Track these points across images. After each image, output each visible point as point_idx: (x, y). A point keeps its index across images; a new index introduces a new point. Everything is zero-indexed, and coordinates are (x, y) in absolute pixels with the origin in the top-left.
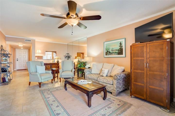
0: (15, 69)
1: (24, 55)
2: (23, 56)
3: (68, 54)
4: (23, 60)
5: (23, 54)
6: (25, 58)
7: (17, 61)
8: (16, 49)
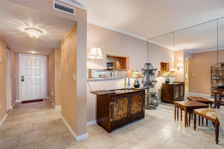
0: (18, 99)
1: (38, 69)
2: (36, 70)
3: (149, 64)
4: (36, 79)
5: (35, 65)
6: (40, 75)
7: (23, 80)
8: (20, 54)
